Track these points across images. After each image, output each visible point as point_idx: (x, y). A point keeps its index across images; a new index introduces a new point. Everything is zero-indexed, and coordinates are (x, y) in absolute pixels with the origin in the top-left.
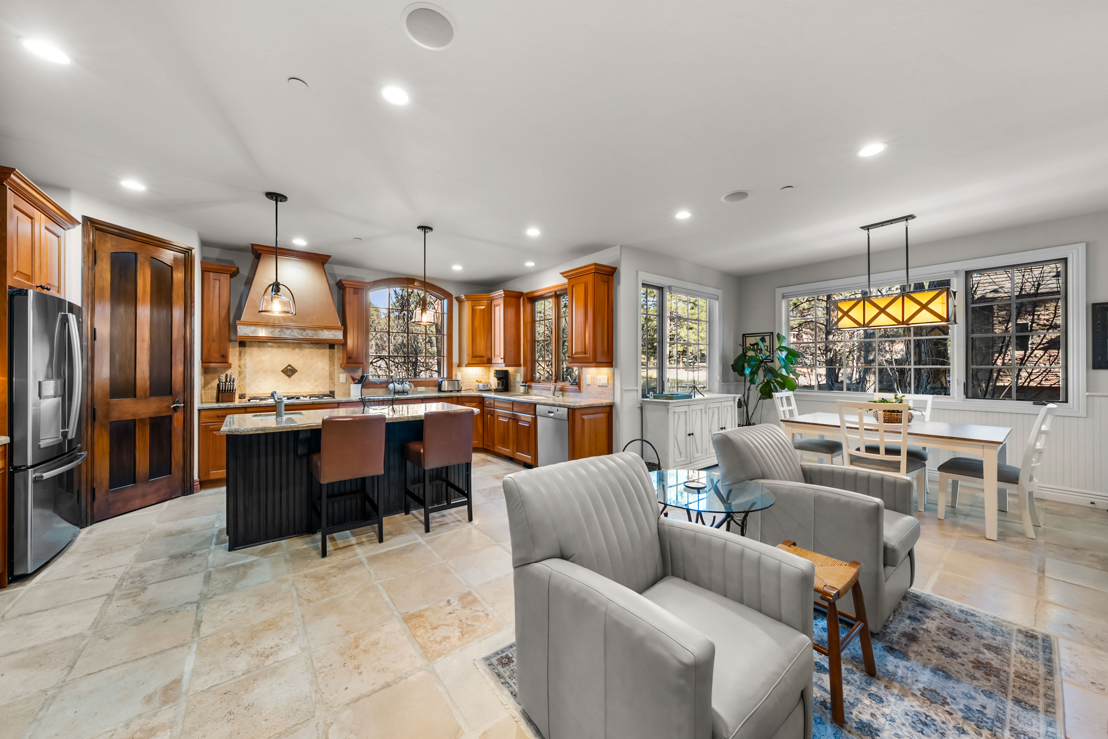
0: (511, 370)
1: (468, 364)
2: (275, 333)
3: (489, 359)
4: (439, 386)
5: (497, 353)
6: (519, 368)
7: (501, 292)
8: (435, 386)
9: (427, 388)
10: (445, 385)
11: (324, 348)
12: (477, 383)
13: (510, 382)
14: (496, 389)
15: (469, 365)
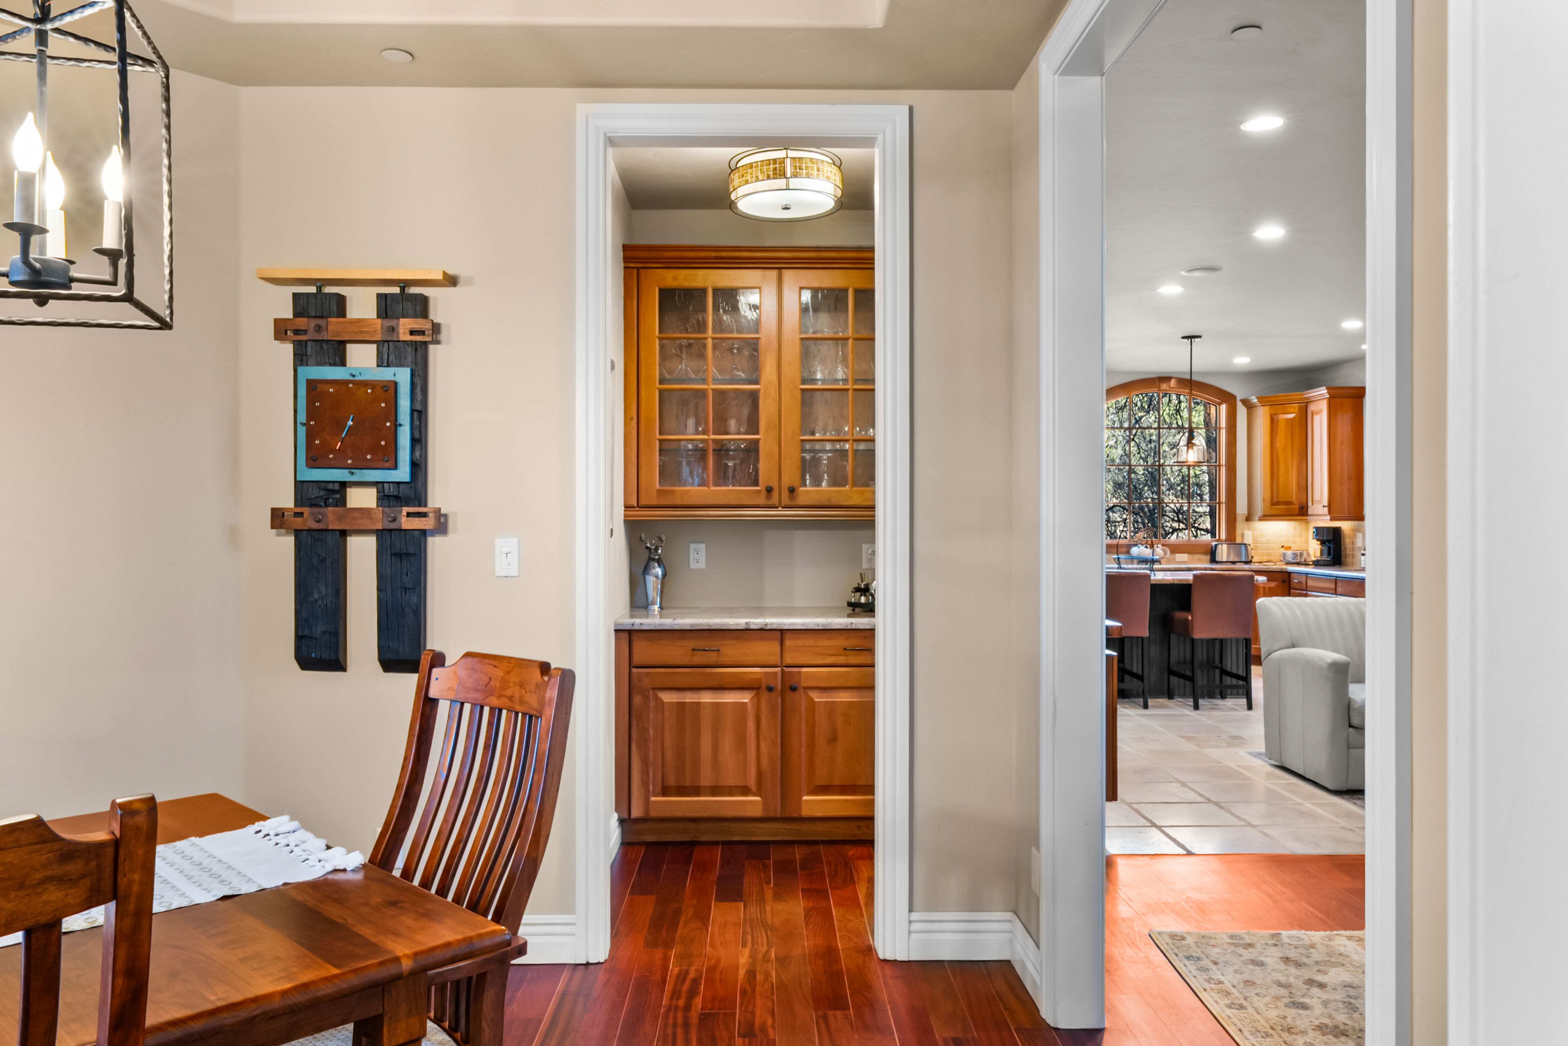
0: (1345, 526)
1: (1264, 516)
3: (1303, 508)
4: (1212, 554)
5: (1317, 497)
6: (1360, 522)
7: (1323, 391)
8: (1206, 553)
9: (1191, 556)
10: (1223, 553)
12: (1282, 551)
13: (1345, 548)
14: (1317, 561)
15: (1265, 517)
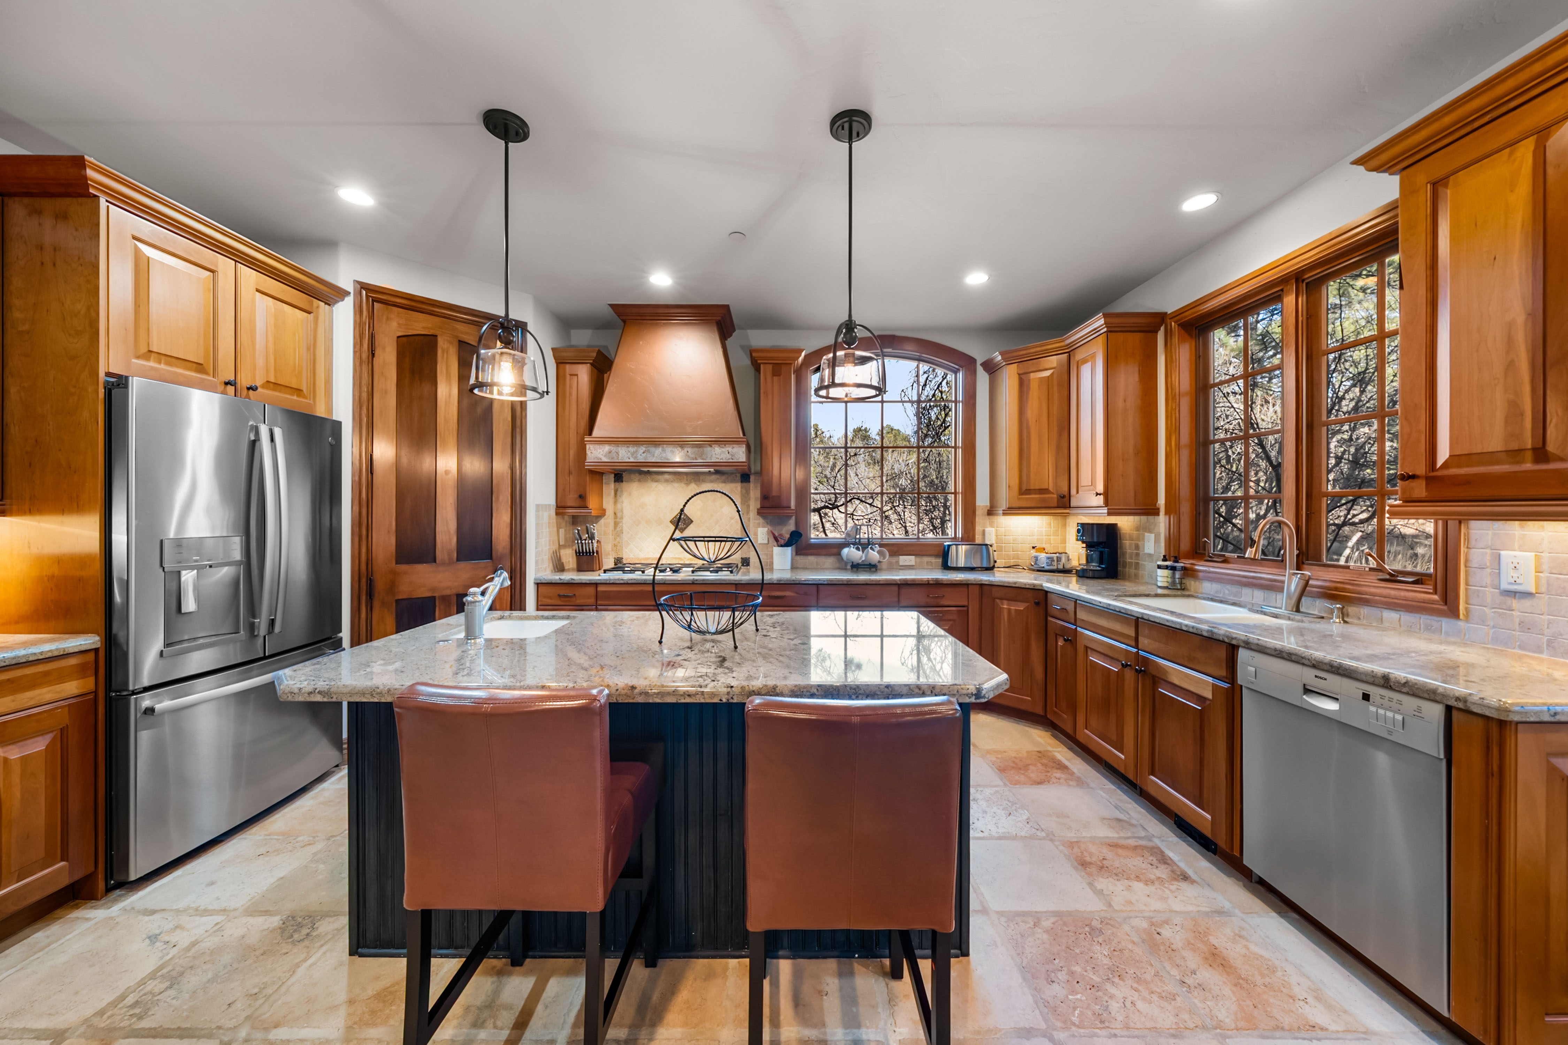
0: (1125, 523)
1: (1010, 508)
2: (639, 456)
3: (1064, 497)
4: (944, 555)
5: (1085, 479)
6: (1151, 518)
7: (1098, 322)
8: (937, 556)
9: (919, 559)
10: (960, 555)
11: (733, 481)
12: (1033, 553)
13: (1124, 554)
14: (1083, 570)
15: (1012, 510)
